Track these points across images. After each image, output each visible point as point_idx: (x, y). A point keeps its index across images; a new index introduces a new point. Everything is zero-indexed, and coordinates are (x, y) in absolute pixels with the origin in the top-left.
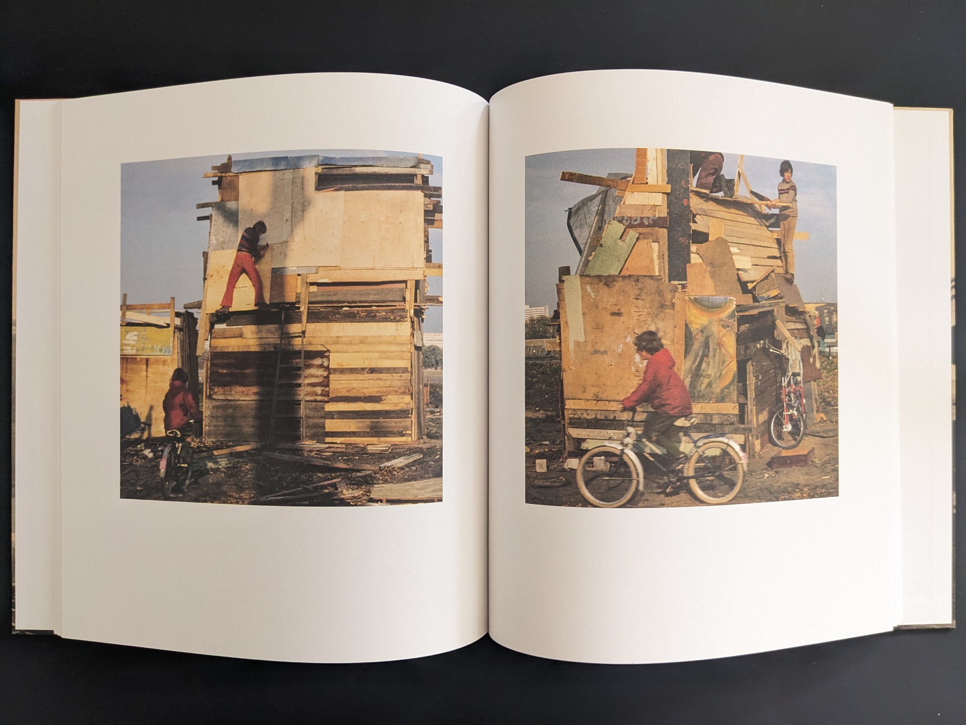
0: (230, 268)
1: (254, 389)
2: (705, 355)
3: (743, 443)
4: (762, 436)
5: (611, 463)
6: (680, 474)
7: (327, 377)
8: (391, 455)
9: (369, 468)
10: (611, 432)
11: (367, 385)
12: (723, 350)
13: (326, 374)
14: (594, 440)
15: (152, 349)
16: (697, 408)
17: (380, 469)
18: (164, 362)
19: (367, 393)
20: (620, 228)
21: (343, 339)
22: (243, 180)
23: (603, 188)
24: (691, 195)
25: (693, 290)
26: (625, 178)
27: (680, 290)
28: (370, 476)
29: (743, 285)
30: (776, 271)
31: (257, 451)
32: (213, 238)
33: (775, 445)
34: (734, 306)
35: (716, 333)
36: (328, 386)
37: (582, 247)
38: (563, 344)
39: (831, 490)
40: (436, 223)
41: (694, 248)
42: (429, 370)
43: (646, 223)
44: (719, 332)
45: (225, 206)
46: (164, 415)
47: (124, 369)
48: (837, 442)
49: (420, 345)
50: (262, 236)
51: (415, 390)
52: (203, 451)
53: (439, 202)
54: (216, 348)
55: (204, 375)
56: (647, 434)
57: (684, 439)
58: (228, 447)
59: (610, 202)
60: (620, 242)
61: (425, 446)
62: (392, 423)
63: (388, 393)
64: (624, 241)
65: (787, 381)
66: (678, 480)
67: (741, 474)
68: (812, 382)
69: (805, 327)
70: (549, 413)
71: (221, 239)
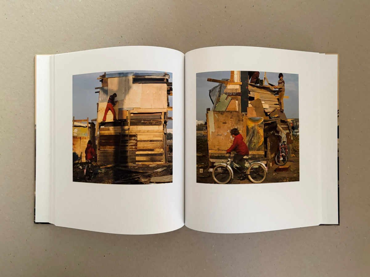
0: (105, 108)
1: (113, 147)
2: (253, 136)
3: (266, 164)
4: (273, 161)
5: (223, 170)
6: (245, 174)
7: (137, 143)
8: (157, 168)
9: (150, 172)
10: (223, 160)
11: (149, 145)
12: (259, 134)
13: (136, 142)
14: (218, 163)
15: (82, 134)
16: (250, 153)
17: (154, 172)
18: (85, 138)
19: (149, 148)
20: (226, 96)
21: (142, 131)
22: (109, 80)
23: (220, 84)
24: (249, 85)
25: (249, 115)
26: (227, 80)
27: (245, 115)
28: (150, 174)
29: (266, 113)
30: (277, 109)
31: (114, 167)
32: (100, 99)
33: (277, 164)
34: (263, 120)
35: (257, 129)
36: (137, 146)
37: (214, 102)
38: (208, 132)
39: (297, 179)
40: (171, 94)
41: (249, 102)
42: (169, 141)
43: (234, 94)
44: (258, 128)
45: (103, 88)
46: (85, 155)
47: (74, 141)
48: (299, 163)
49: (166, 133)
50: (116, 98)
51: (164, 147)
52: (97, 167)
53: (171, 87)
54: (101, 134)
55: (97, 142)
56: (234, 161)
57: (246, 162)
58: (105, 165)
59: (222, 88)
60: (226, 101)
61: (167, 165)
62: (157, 158)
63: (156, 148)
64: (227, 100)
65: (281, 144)
66: (244, 176)
67: (265, 173)
68: (290, 144)
69: (287, 126)
70: (204, 154)
71: (103, 99)
